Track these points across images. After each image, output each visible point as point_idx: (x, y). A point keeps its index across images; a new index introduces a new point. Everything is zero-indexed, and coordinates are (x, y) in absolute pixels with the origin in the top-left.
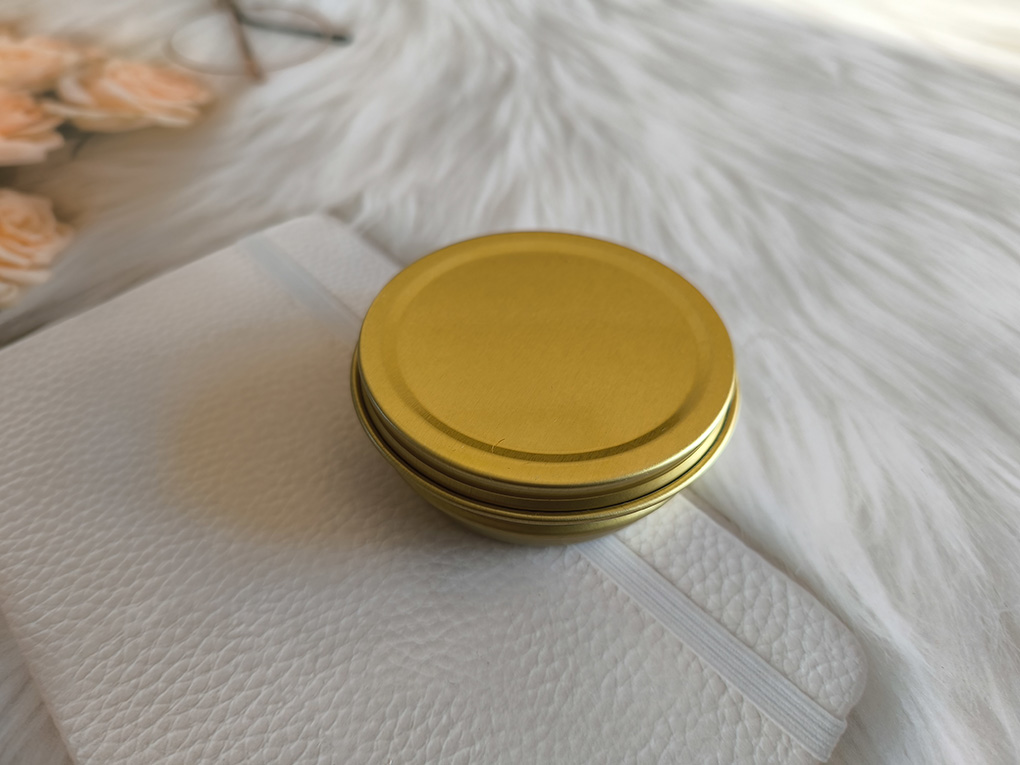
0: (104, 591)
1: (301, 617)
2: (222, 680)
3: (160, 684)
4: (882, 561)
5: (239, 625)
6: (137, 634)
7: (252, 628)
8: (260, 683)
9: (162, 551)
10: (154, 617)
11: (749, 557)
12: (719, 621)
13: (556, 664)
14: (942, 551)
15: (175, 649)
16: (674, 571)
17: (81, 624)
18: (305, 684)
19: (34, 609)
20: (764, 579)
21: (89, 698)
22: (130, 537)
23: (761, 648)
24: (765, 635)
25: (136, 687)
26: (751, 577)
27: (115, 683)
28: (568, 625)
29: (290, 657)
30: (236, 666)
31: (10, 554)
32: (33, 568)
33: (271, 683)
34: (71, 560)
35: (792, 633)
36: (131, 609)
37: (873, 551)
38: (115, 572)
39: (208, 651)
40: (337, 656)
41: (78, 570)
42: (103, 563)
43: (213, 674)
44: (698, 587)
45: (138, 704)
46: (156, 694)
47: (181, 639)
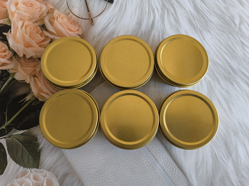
0: (87, 167)
1: (114, 173)
2: (105, 182)
3: (97, 182)
4: (197, 171)
5: (106, 174)
6: (93, 174)
7: (108, 174)
8: (110, 182)
9: (94, 161)
10: (94, 171)
11: (178, 169)
12: (171, 179)
13: (148, 183)
14: (207, 170)
15: (98, 177)
16: (166, 170)
17: (85, 172)
18: (115, 183)
19: (78, 169)
20: (179, 173)
21: (88, 183)
22: (89, 158)
23: (175, 184)
24: (176, 182)
25: (94, 182)
26: (177, 172)
27: (91, 181)
28: (150, 178)
29: (113, 179)
30: (106, 180)
31: (72, 160)
32: (76, 162)
33: (111, 183)
34: (81, 161)
35: (180, 182)
36: (91, 170)
37: (196, 170)
38: (88, 164)
39: (102, 177)
40: (119, 180)
41: (83, 163)
42: (86, 162)
43: (103, 181)
44: (169, 173)
45: (95, 184)
46: (97, 183)
47: (99, 175)
